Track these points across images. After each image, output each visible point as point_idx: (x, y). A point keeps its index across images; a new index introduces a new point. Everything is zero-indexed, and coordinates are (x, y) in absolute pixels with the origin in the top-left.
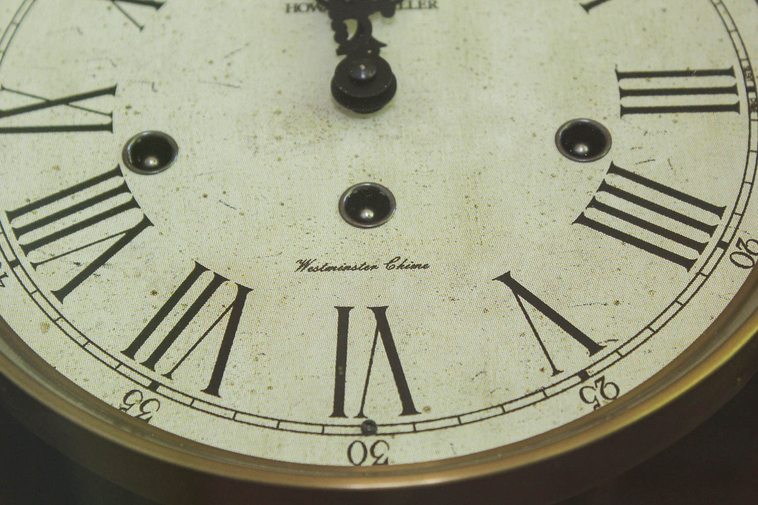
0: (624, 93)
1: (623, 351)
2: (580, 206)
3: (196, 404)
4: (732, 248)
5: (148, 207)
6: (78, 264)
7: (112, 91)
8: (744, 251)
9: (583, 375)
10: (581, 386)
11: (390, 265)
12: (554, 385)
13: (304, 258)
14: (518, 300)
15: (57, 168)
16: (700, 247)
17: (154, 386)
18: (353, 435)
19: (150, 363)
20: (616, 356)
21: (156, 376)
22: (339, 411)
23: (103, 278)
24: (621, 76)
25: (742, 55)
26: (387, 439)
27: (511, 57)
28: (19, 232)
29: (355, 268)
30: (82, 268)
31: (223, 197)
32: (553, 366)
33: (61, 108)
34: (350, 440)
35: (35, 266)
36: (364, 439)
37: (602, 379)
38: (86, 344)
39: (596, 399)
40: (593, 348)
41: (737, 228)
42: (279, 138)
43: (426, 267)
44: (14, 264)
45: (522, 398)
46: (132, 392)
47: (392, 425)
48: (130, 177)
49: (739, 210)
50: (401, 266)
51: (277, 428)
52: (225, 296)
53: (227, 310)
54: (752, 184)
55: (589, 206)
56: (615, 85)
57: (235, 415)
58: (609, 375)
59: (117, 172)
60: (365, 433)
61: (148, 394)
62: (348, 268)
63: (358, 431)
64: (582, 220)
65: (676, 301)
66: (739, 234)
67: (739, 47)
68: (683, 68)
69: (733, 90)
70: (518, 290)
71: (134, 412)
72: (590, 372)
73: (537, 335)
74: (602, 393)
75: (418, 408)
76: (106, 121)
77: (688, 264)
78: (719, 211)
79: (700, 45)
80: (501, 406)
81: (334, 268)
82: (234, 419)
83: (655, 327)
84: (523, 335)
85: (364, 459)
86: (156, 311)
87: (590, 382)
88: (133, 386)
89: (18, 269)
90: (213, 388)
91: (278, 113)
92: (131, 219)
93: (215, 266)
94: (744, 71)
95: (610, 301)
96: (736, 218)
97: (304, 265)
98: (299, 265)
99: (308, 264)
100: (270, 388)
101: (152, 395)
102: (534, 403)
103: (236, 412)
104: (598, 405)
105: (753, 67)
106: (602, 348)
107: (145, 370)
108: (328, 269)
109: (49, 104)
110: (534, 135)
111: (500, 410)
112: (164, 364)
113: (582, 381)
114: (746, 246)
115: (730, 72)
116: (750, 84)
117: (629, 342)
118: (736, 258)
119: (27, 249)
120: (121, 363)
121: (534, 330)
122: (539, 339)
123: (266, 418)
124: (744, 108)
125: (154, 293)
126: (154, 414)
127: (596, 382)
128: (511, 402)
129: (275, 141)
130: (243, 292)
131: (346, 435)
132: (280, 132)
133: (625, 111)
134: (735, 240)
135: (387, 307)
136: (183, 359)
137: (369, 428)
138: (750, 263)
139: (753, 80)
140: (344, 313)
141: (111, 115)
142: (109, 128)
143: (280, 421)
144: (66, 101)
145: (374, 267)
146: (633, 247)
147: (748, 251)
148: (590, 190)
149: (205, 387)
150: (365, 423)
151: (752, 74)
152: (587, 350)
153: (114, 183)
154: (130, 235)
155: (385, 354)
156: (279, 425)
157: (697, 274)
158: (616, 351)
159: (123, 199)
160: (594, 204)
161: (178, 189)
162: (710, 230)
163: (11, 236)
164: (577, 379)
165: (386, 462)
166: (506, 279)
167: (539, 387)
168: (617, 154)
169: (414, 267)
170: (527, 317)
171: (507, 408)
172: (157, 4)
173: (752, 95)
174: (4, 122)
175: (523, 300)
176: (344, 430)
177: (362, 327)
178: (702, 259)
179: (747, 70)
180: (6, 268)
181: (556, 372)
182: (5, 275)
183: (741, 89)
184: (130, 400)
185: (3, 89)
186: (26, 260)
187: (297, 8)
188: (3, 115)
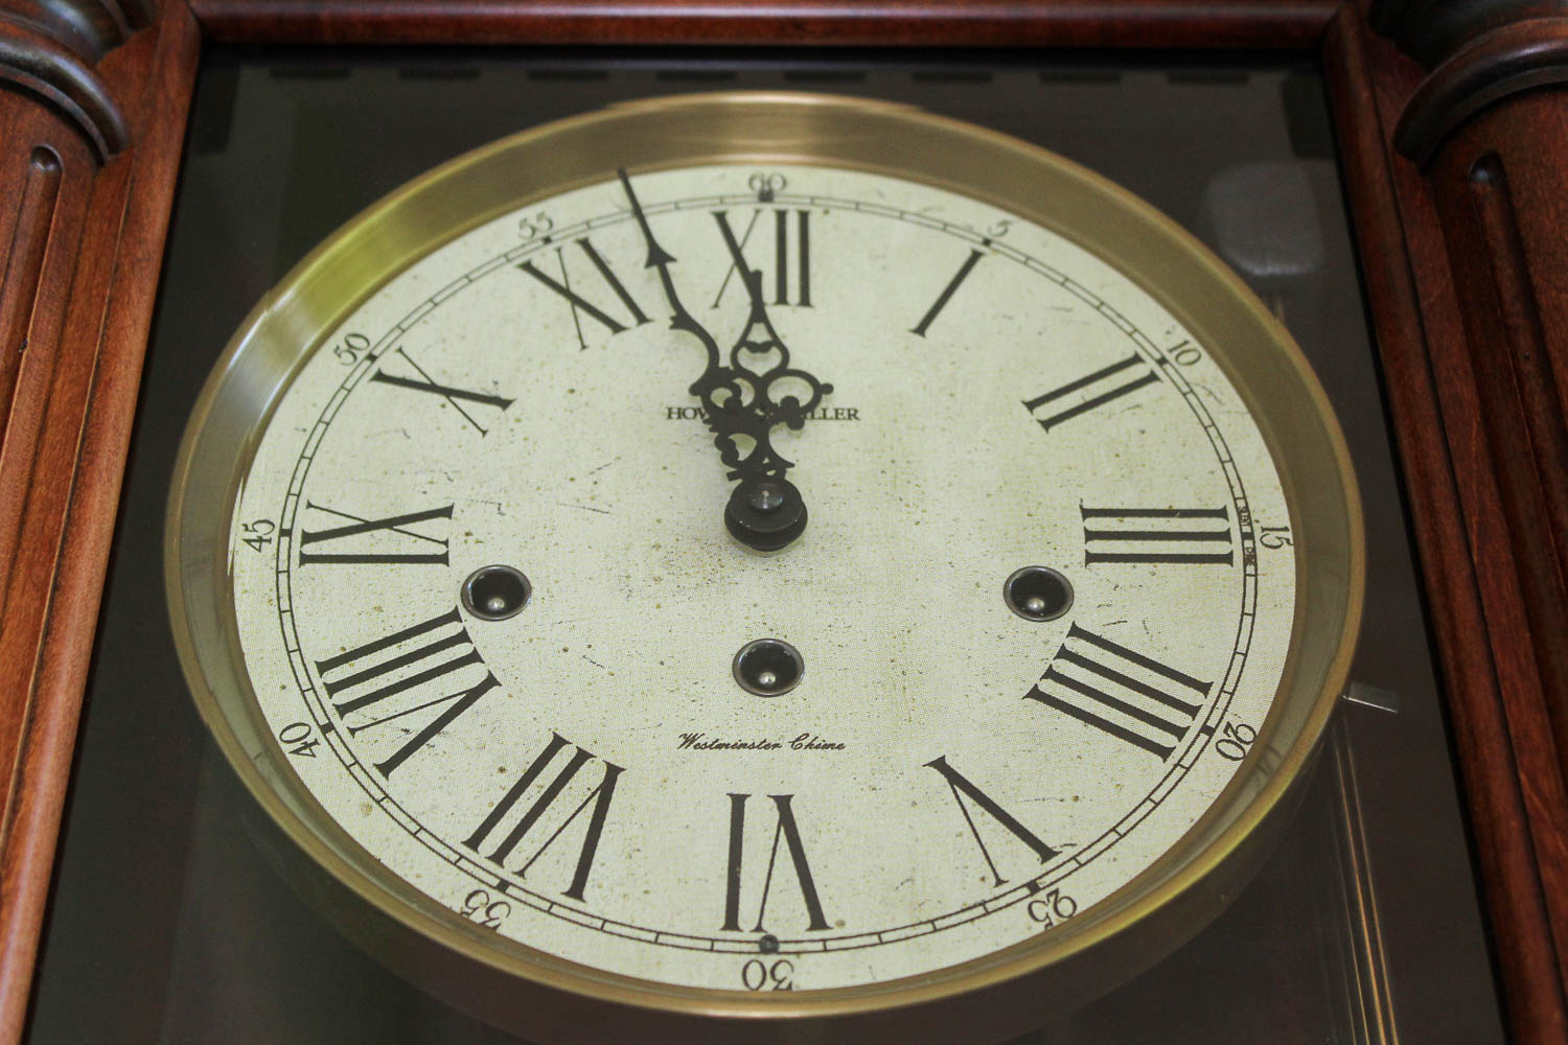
0: (1090, 536)
1: (1082, 859)
2: (1034, 677)
3: (555, 909)
4: (1219, 734)
5: (493, 662)
6: (407, 731)
7: (446, 512)
8: (1233, 738)
9: (1033, 887)
10: (1030, 900)
11: (796, 744)
12: (996, 898)
13: (690, 731)
14: (955, 792)
15: (379, 609)
16: (1179, 732)
17: (503, 886)
18: (750, 953)
19: (498, 857)
20: (1074, 864)
21: (506, 873)
22: (732, 922)
23: (438, 749)
24: (1087, 513)
25: (1238, 493)
26: (791, 958)
27: (950, 485)
28: (332, 689)
29: (753, 746)
30: (412, 737)
31: (587, 652)
32: (996, 875)
33: (384, 533)
34: (745, 959)
35: (353, 732)
36: (762, 958)
37: (1056, 892)
38: (418, 831)
39: (1047, 916)
40: (1046, 853)
41: (1226, 710)
42: (657, 580)
43: (841, 747)
44: (327, 728)
45: (957, 913)
46: (476, 893)
47: (797, 942)
48: (471, 623)
49: (1229, 687)
50: (810, 746)
51: (656, 942)
52: (590, 777)
53: (594, 794)
54: (1245, 655)
55: (1045, 677)
56: (1079, 525)
57: (603, 925)
58: (1065, 888)
59: (454, 616)
60: (764, 951)
61: (496, 896)
62: (744, 746)
63: (756, 948)
64: (1035, 694)
65: (1148, 798)
66: (1228, 717)
67: (1234, 481)
68: (1164, 506)
69: (1225, 536)
70: (955, 779)
71: (479, 917)
72: (1041, 883)
73: (976, 835)
74: (1056, 909)
75: (829, 921)
76: (440, 550)
77: (1164, 752)
78: (1204, 688)
79: (1187, 478)
80: (932, 922)
81: (727, 746)
82: (602, 929)
83: (1122, 829)
84: (960, 835)
85: (762, 983)
86: (504, 794)
87: (1041, 896)
88: (476, 886)
89: (332, 736)
90: (576, 891)
91: (657, 547)
92: (471, 676)
93: (578, 739)
94: (1239, 512)
95: (1068, 796)
96: (1225, 698)
97: (689, 740)
98: (682, 740)
99: (694, 739)
100: (646, 892)
101: (500, 897)
102: (972, 920)
103: (605, 921)
104: (1050, 924)
105: (1251, 508)
106: (1057, 853)
107: (492, 866)
108: (719, 747)
109: (367, 527)
110: (978, 585)
111: (929, 927)
112: (515, 859)
113: (1032, 894)
114: (1235, 733)
115: (1222, 513)
116: (1246, 529)
117: (1089, 847)
118: (1223, 746)
119: (343, 710)
120: (462, 857)
121: (974, 830)
122: (979, 841)
123: (642, 929)
124: (1238, 559)
125: (502, 770)
126: (503, 920)
127: (1049, 895)
128: (943, 917)
129: (653, 583)
130: (613, 772)
131: (741, 953)
132: (658, 571)
133: (1091, 558)
134: (1223, 725)
135: (791, 796)
136: (539, 854)
137: (769, 945)
138: (1240, 754)
139: (1250, 524)
140: (738, 802)
141: (446, 543)
142: (443, 559)
143: (659, 933)
144: (389, 524)
145: (776, 745)
146: (1097, 730)
147: (1238, 739)
148: (1044, 656)
149: (567, 888)
150: (764, 938)
151: (1249, 517)
152: (1037, 856)
153: (450, 630)
154: (472, 695)
155: (789, 855)
156: (658, 938)
157: (1176, 766)
158: (1074, 858)
159: (462, 650)
160: (1050, 674)
161: (531, 640)
162: (1192, 711)
163: (323, 693)
164: (1026, 891)
165: (790, 986)
166: (940, 765)
167: (979, 900)
168: (1083, 611)
169: (826, 746)
170: (966, 813)
171: (939, 924)
172: (504, 404)
173: (1248, 544)
174: (312, 549)
175: (960, 792)
176: (738, 947)
177: (761, 821)
178: (1181, 747)
179: (1244, 514)
180: (316, 733)
181: (999, 882)
182: (316, 742)
183: (1236, 536)
184: (473, 902)
185: (310, 505)
186: (341, 725)
187: (681, 413)
188: (308, 538)
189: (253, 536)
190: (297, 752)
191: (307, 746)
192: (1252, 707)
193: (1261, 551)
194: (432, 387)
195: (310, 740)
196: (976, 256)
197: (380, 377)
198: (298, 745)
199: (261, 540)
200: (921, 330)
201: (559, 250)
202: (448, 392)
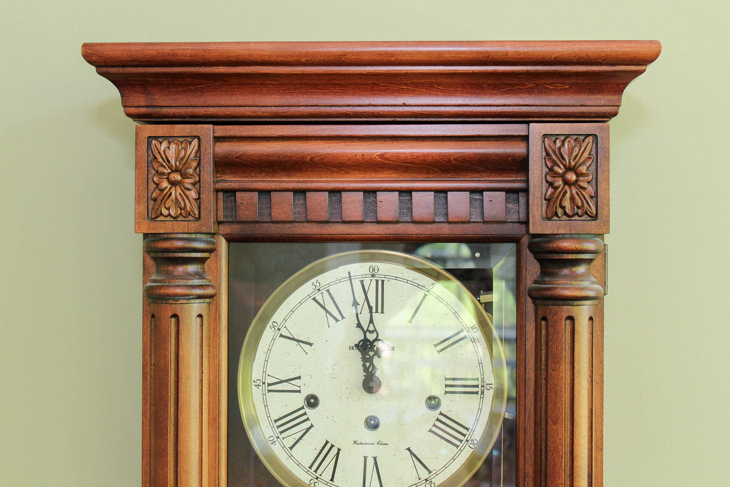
0: (446, 386)
2: (430, 426)
3: (328, 484)
4: (470, 442)
5: (312, 421)
6: (295, 438)
7: (299, 378)
9: (426, 480)
10: (426, 483)
11: (378, 444)
12: (419, 483)
13: (355, 440)
14: (411, 456)
15: (286, 405)
16: (461, 441)
17: (317, 478)
19: (316, 471)
20: (435, 475)
21: (317, 475)
23: (302, 444)
24: (446, 379)
25: (482, 374)
27: (415, 371)
28: (278, 427)
29: (369, 444)
30: (296, 440)
31: (333, 418)
32: (419, 477)
33: (285, 383)
35: (283, 438)
37: (431, 481)
38: (299, 464)
40: (430, 472)
41: (472, 436)
43: (388, 444)
44: (278, 437)
46: (312, 479)
48: (307, 410)
49: (473, 430)
50: (381, 444)
52: (334, 451)
53: (335, 456)
54: (478, 421)
55: (433, 426)
56: (444, 383)
58: (433, 481)
59: (303, 408)
61: (316, 481)
62: (367, 444)
64: (431, 431)
65: (453, 458)
67: (481, 370)
68: (464, 377)
69: (477, 386)
70: (412, 453)
71: (312, 485)
72: (428, 479)
74: (431, 485)
76: (298, 389)
77: (457, 446)
78: (468, 429)
79: (470, 369)
81: (363, 444)
83: (446, 466)
84: (412, 467)
86: (316, 455)
87: (428, 482)
88: (312, 478)
89: (279, 439)
90: (332, 480)
92: (307, 425)
93: (331, 442)
94: (482, 379)
95: (435, 458)
96: (472, 432)
97: (355, 442)
100: (347, 480)
101: (317, 481)
105: (484, 378)
106: (432, 472)
107: (314, 473)
108: (361, 444)
109: (282, 382)
110: (420, 400)
112: (319, 472)
114: (473, 441)
115: (478, 380)
116: (483, 384)
117: (439, 471)
118: (470, 445)
119: (281, 433)
120: (308, 471)
121: (415, 466)
122: (416, 469)
124: (480, 393)
125: (315, 449)
126: (317, 486)
129: (347, 399)
130: (339, 450)
132: (348, 396)
133: (446, 392)
134: (471, 439)
135: (377, 457)
136: (324, 470)
138: (473, 447)
140: (365, 458)
141: (300, 387)
142: (299, 391)
144: (287, 381)
145: (374, 444)
146: (443, 440)
147: (474, 443)
148: (434, 421)
149: (330, 479)
152: (428, 473)
153: (302, 412)
154: (308, 430)
155: (376, 472)
157: (459, 450)
158: (436, 473)
159: (305, 417)
161: (320, 415)
162: (464, 435)
163: (276, 428)
164: (425, 481)
166: (409, 449)
167: (415, 483)
168: (443, 409)
169: (384, 444)
170: (413, 462)
172: (311, 344)
173: (483, 388)
174: (270, 388)
175: (413, 456)
177: (370, 463)
178: (461, 445)
179: (483, 381)
180: (276, 439)
181: (420, 479)
182: (276, 441)
183: (480, 386)
184: (311, 482)
185: (268, 375)
186: (281, 437)
187: (353, 349)
188: (269, 385)
189: (256, 384)
190: (271, 444)
192: (478, 435)
193: (486, 391)
194: (293, 339)
195: (274, 440)
196: (426, 296)
197: (281, 336)
198: (272, 442)
199: (258, 385)
200: (411, 322)
201: (322, 293)
202: (298, 341)
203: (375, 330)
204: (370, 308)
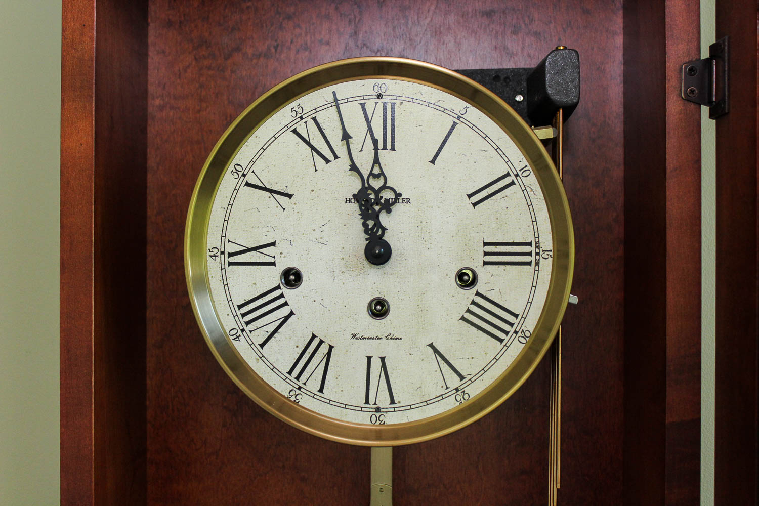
0: (486, 254)
1: (473, 380)
2: (462, 312)
3: (315, 396)
4: (519, 334)
5: (292, 306)
6: (267, 332)
7: (273, 244)
8: (524, 336)
9: (457, 390)
10: (456, 394)
11: (387, 338)
12: (446, 394)
13: (354, 333)
14: (435, 355)
15: (255, 284)
16: (507, 333)
18: (372, 412)
19: (298, 378)
20: (470, 382)
21: (300, 384)
22: (367, 402)
23: (277, 339)
24: (485, 244)
25: (537, 236)
26: (384, 414)
27: (440, 232)
28: (243, 315)
29: (374, 339)
30: (269, 334)
31: (322, 302)
32: (446, 385)
33: (254, 253)
34: (372, 414)
35: (251, 332)
36: (376, 414)
37: (464, 391)
38: (273, 369)
39: (461, 400)
40: (462, 378)
41: (522, 325)
42: (343, 272)
43: (401, 339)
44: (243, 330)
45: (434, 399)
46: (292, 390)
47: (386, 408)
48: (285, 290)
49: (524, 316)
50: (391, 338)
51: (345, 408)
52: (324, 349)
53: (325, 356)
54: (531, 303)
55: (466, 312)
56: (482, 249)
58: (466, 390)
59: (278, 287)
60: (376, 412)
62: (371, 338)
63: (374, 410)
64: (463, 318)
65: (495, 358)
66: (523, 328)
67: (536, 230)
68: (511, 241)
69: (530, 254)
70: (436, 351)
71: (293, 399)
72: (460, 388)
73: (441, 371)
74: (463, 397)
75: (396, 402)
76: (272, 260)
77: (501, 341)
78: (516, 316)
79: (520, 229)
80: (426, 402)
81: (366, 338)
82: (329, 403)
83: (485, 369)
84: (436, 371)
85: (376, 422)
86: (298, 355)
87: (459, 393)
88: (292, 388)
89: (244, 333)
90: (321, 390)
91: (343, 259)
92: (285, 311)
93: (320, 335)
94: (536, 244)
95: (470, 357)
96: (523, 319)
97: (354, 336)
98: (352, 336)
99: (355, 336)
100: (342, 391)
101: (299, 392)
102: (438, 401)
103: (330, 400)
104: (461, 402)
105: (540, 242)
106: (465, 378)
107: (296, 381)
108: (363, 338)
109: (249, 250)
110: (447, 275)
111: (425, 403)
112: (303, 378)
113: (456, 392)
114: (524, 333)
115: (530, 244)
116: (538, 251)
117: (475, 376)
118: (520, 339)
119: (247, 323)
120: (287, 378)
121: (440, 369)
122: (442, 373)
123: (341, 403)
124: (533, 263)
125: (297, 347)
126: (301, 400)
127: (462, 393)
128: (430, 400)
129: (342, 274)
130: (331, 347)
131: (370, 412)
132: (344, 269)
133: (485, 263)
134: (521, 330)
135: (385, 357)
136: (310, 377)
137: (378, 410)
138: (525, 341)
139: (539, 249)
140: (369, 358)
141: (274, 257)
142: (273, 264)
143: (346, 405)
144: (255, 249)
145: (381, 338)
146: (481, 332)
147: (525, 336)
148: (466, 304)
149: (318, 389)
150: (377, 407)
151: (539, 245)
152: (459, 379)
153: (277, 293)
154: (287, 318)
155: (384, 378)
156: (345, 406)
157: (504, 346)
158: (470, 380)
159: (282, 301)
160: (468, 311)
161: (304, 297)
162: (512, 325)
163: (240, 317)
164: (455, 391)
165: (384, 423)
166: (431, 345)
167: (440, 394)
168: (480, 287)
169: (396, 339)
170: (438, 364)
171: (428, 402)
172: (290, 196)
173: (538, 257)
174: (232, 259)
175: (437, 356)
176: (369, 410)
177: (376, 365)
178: (507, 338)
179: (537, 243)
180: (240, 333)
181: (447, 388)
182: (240, 336)
183: (534, 254)
184: (291, 394)
185: (229, 241)
186: (247, 329)
187: (350, 201)
188: (230, 255)
189: (212, 254)
190: (234, 339)
191: (237, 337)
192: (531, 324)
193: (542, 260)
194: (265, 189)
195: (238, 335)
196: (455, 124)
197: (247, 184)
198: (235, 337)
199: (215, 256)
200: (433, 162)
201: (305, 123)
202: (271, 191)
203: (382, 174)
204: (375, 142)
